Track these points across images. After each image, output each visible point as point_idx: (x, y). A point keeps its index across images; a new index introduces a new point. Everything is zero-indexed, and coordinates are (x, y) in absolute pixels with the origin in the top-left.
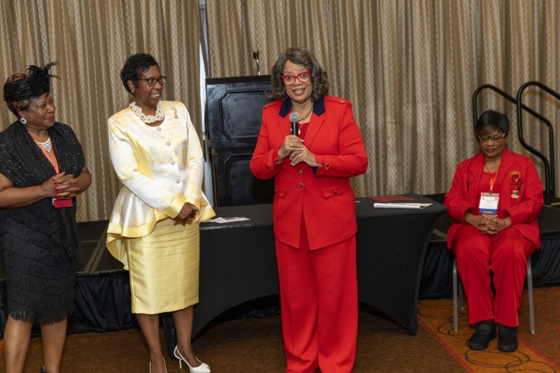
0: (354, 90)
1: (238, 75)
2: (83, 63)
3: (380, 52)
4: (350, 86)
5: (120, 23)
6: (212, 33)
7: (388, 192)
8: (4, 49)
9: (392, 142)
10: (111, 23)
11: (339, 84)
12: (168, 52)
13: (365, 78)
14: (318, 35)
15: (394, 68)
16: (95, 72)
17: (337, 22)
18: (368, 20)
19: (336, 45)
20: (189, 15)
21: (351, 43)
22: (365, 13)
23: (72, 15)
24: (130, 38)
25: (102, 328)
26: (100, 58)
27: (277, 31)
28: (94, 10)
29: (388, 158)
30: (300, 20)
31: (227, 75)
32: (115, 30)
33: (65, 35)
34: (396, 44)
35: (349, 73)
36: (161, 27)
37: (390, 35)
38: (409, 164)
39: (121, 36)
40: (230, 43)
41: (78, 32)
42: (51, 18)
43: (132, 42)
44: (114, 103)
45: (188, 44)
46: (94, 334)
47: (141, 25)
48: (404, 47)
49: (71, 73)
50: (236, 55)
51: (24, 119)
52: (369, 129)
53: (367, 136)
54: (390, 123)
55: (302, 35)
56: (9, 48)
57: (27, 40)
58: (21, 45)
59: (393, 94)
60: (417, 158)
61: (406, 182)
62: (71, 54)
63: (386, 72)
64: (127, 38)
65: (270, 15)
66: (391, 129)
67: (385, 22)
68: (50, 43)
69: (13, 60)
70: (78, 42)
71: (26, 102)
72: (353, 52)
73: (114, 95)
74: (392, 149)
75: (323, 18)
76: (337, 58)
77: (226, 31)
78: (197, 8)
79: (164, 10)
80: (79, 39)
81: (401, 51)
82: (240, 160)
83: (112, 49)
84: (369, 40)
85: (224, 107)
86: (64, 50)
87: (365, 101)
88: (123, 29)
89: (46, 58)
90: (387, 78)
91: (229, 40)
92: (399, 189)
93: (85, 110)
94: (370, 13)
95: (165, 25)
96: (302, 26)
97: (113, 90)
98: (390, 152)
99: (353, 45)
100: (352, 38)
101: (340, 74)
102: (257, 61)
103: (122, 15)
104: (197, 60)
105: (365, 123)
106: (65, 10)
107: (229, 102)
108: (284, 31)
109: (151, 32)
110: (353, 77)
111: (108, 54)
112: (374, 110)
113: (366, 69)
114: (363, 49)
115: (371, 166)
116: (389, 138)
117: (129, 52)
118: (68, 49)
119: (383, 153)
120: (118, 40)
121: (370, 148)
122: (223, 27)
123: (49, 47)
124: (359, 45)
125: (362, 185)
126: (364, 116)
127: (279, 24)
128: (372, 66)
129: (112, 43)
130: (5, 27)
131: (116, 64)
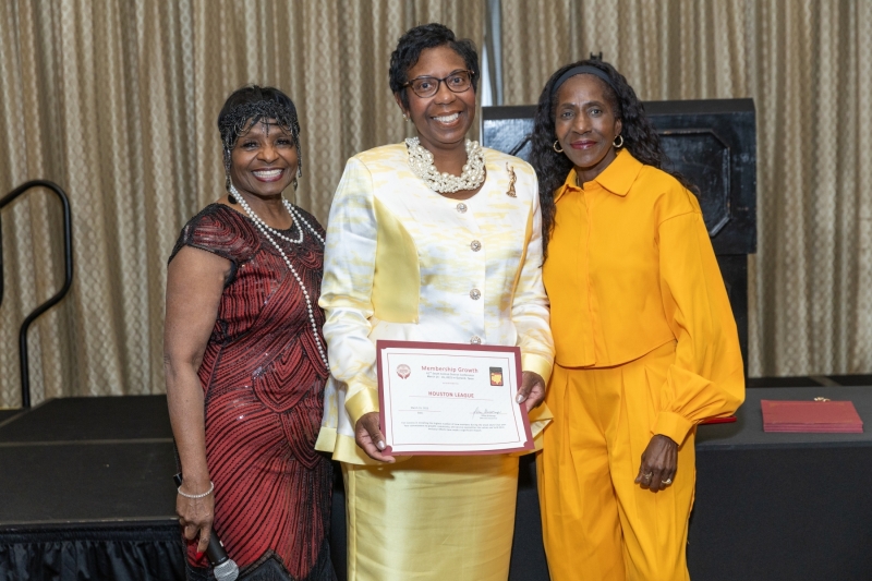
0: (793, 149)
3: (852, 74)
4: (787, 142)
5: (330, 6)
6: (510, 28)
7: (856, 362)
8: (111, 53)
10: (313, 7)
11: (764, 136)
13: (818, 127)
14: (725, 36)
17: (764, 11)
18: (831, 8)
19: (760, 58)
21: (792, 54)
24: (350, 36)
27: (640, 27)
29: (860, 292)
30: (687, 6)
32: (320, 20)
33: (223, 28)
35: (787, 115)
36: (409, 15)
39: (331, 32)
40: (543, 50)
41: (250, 23)
43: (352, 44)
44: (312, 163)
47: (371, 10)
52: (823, 231)
53: (818, 244)
54: (869, 220)
55: (692, 35)
56: (121, 51)
57: (153, 37)
58: (141, 45)
62: (234, 65)
63: (865, 113)
64: (343, 37)
67: (868, 11)
68: (196, 43)
69: (127, 76)
70: (248, 42)
72: (797, 71)
73: (312, 146)
76: (761, 85)
77: (537, 26)
80: (251, 36)
83: (313, 57)
84: (831, 48)
86: (220, 58)
87: (816, 173)
88: (335, 19)
89: (189, 72)
91: (543, 43)
95: (418, 12)
96: (691, 18)
97: (312, 136)
98: (865, 280)
99: (797, 57)
100: (796, 43)
101: (766, 117)
105: (813, 218)
108: (654, 27)
109: (388, 24)
110: (793, 122)
111: (306, 67)
112: (834, 193)
113: (822, 108)
114: (817, 67)
115: (822, 307)
116: (864, 250)
117: (346, 64)
118: (228, 55)
119: (849, 281)
120: (324, 40)
121: (822, 269)
122: (530, 17)
123: (193, 51)
124: (808, 59)
125: (803, 344)
126: (813, 205)
127: (644, 13)
128: (834, 101)
129: (313, 45)
130: (114, 11)
131: (318, 87)
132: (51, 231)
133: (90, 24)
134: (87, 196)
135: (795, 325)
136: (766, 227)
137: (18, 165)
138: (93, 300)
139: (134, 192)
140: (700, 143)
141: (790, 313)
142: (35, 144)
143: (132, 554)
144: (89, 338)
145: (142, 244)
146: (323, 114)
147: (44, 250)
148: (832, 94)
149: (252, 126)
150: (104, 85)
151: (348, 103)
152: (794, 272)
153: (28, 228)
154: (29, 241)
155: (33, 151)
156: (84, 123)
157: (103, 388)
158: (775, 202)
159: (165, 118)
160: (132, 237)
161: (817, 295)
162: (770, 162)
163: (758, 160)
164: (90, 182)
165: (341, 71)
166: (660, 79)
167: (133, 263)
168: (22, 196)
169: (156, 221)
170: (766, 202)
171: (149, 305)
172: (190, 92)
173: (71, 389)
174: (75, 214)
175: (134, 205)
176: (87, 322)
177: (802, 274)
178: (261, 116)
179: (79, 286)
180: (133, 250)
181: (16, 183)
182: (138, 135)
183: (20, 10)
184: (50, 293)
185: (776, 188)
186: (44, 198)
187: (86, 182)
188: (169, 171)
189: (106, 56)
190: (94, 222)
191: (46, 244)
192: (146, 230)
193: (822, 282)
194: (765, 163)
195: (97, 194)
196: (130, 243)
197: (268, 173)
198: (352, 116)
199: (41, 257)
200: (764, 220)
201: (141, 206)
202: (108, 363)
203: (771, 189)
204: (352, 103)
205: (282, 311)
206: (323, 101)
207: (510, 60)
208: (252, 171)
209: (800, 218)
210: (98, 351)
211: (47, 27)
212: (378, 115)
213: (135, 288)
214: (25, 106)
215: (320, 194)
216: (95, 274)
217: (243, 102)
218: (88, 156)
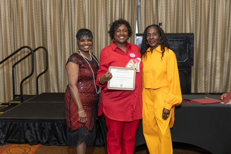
0: (203, 44)
2: (88, 27)
3: (216, 28)
4: (201, 42)
5: (104, 11)
6: (142, 16)
7: (215, 90)
9: (218, 68)
10: (100, 11)
11: (196, 41)
13: (208, 39)
14: (189, 19)
15: (222, 35)
17: (197, 14)
18: (212, 13)
19: (196, 24)
20: (133, 8)
21: (203, 24)
22: (211, 10)
23: (85, 7)
24: (108, 17)
26: (95, 25)
27: (170, 17)
28: (94, 5)
29: (216, 75)
30: (181, 13)
32: (102, 14)
33: (81, 15)
34: (224, 24)
35: (201, 36)
36: (121, 13)
37: (221, 20)
38: (226, 78)
39: (104, 17)
42: (76, 8)
43: (108, 19)
45: (131, 21)
47: (113, 12)
48: (227, 26)
52: (208, 62)
53: (207, 64)
54: (219, 59)
55: (181, 19)
56: (59, 19)
57: (66, 17)
58: (63, 18)
59: (221, 47)
60: (229, 76)
61: (223, 86)
62: (83, 23)
63: (218, 37)
64: (106, 18)
65: (168, 10)
66: (219, 62)
67: (220, 14)
68: (75, 18)
69: (60, 25)
70: (86, 18)
72: (204, 27)
73: (99, 41)
74: (218, 71)
75: (191, 12)
76: (196, 30)
77: (148, 16)
78: (137, 6)
79: (122, 6)
80: (87, 17)
81: (226, 28)
83: (100, 22)
84: (211, 22)
87: (207, 49)
88: (105, 14)
89: (73, 24)
90: (218, 40)
91: (149, 20)
92: (220, 89)
94: (213, 10)
95: (123, 13)
96: (181, 15)
97: (99, 39)
98: (217, 72)
99: (204, 24)
100: (204, 21)
101: (197, 37)
103: (105, 8)
104: (135, 28)
105: (206, 59)
106: (82, 5)
108: (173, 17)
109: (116, 15)
110: (203, 38)
111: (98, 24)
112: (211, 54)
113: (209, 35)
114: (208, 26)
115: (208, 78)
116: (217, 66)
117: (107, 23)
118: (82, 21)
119: (214, 73)
120: (102, 18)
121: (208, 70)
122: (147, 14)
123: (74, 20)
124: (206, 24)
125: (203, 86)
126: (207, 56)
127: (171, 14)
128: (212, 34)
129: (100, 19)
130: (58, 11)
131: (101, 28)
132: (43, 57)
133: (53, 14)
134: (51, 50)
135: (202, 82)
136: (196, 61)
137: (37, 43)
138: (52, 72)
139: (61, 50)
140: (182, 43)
141: (201, 79)
142: (41, 39)
143: (60, 125)
144: (51, 80)
145: (63, 61)
146: (102, 34)
147: (42, 61)
148: (211, 32)
149: (83, 37)
150: (55, 27)
152: (202, 70)
153: (39, 57)
154: (39, 59)
155: (40, 40)
156: (51, 35)
157: (54, 91)
158: (198, 55)
159: (68, 34)
160: (60, 59)
161: (207, 75)
162: (198, 47)
163: (195, 46)
164: (52, 47)
165: (106, 25)
166: (174, 28)
167: (61, 65)
168: (38, 50)
169: (66, 56)
170: (196, 55)
171: (64, 74)
172: (73, 28)
173: (47, 91)
174: (49, 54)
175: (61, 52)
176: (51, 77)
177: (204, 71)
178: (85, 35)
179: (49, 69)
180: (61, 62)
181: (36, 47)
182: (62, 37)
183: (38, 10)
184: (43, 71)
185: (198, 52)
186: (42, 50)
187: (51, 47)
188: (69, 45)
189: (56, 21)
190: (53, 56)
191: (42, 60)
192: (64, 58)
193: (208, 73)
194: (196, 47)
195: (53, 50)
196: (60, 60)
197: (86, 47)
199: (41, 63)
200: (196, 59)
201: (63, 52)
202: (55, 86)
203: (197, 52)
205: (88, 76)
206: (102, 31)
207: (142, 23)
208: (83, 46)
209: (204, 59)
210: (53, 83)
211: (44, 14)
213: (61, 70)
214: (39, 31)
216: (53, 67)
217: (81, 32)
218: (52, 42)
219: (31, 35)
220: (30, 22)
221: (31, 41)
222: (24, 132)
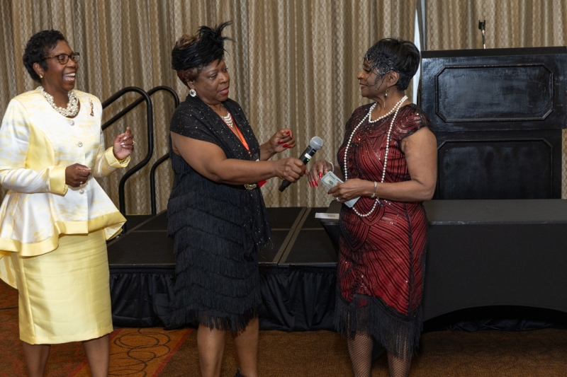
1: (459, 48)
2: (283, 30)
8: (200, 14)
12: (378, 20)
16: (296, 41)
24: (337, 3)
25: (289, 326)
26: (302, 25)
31: (446, 48)
40: (451, 11)
43: (338, 7)
44: (315, 77)
45: (402, 11)
46: (280, 332)
49: (270, 41)
50: (458, 24)
51: (193, 90)
56: (206, 12)
57: (225, 5)
58: (218, 9)
62: (271, 20)
64: (334, 3)
68: (249, 8)
70: (279, 6)
71: (195, 70)
73: (315, 67)
80: (280, 3)
82: (456, 146)
83: (316, 16)
85: (440, 83)
86: (264, 16)
89: (244, 24)
91: (451, 7)
93: (283, 83)
97: (315, 61)
102: (483, 31)
104: (411, 29)
107: (447, 79)
111: (312, 21)
117: (335, 19)
118: (268, 14)
120: (323, 5)
123: (248, 12)
129: (317, 8)
131: (319, 33)
137: (147, 77)
142: (157, 66)
146: (322, 48)
147: (162, 126)
151: (336, 42)
155: (157, 70)
165: (332, 23)
166: (520, 27)
172: (245, 35)
181: (146, 89)
184: (165, 152)
186: (162, 96)
189: (198, 15)
198: (338, 49)
199: (160, 130)
204: (338, 41)
206: (322, 41)
207: (431, 17)
212: (354, 49)
214: (152, 44)
215: (320, 95)
219: (131, 56)
220: (129, 22)
221: (132, 71)
222: (151, 298)
